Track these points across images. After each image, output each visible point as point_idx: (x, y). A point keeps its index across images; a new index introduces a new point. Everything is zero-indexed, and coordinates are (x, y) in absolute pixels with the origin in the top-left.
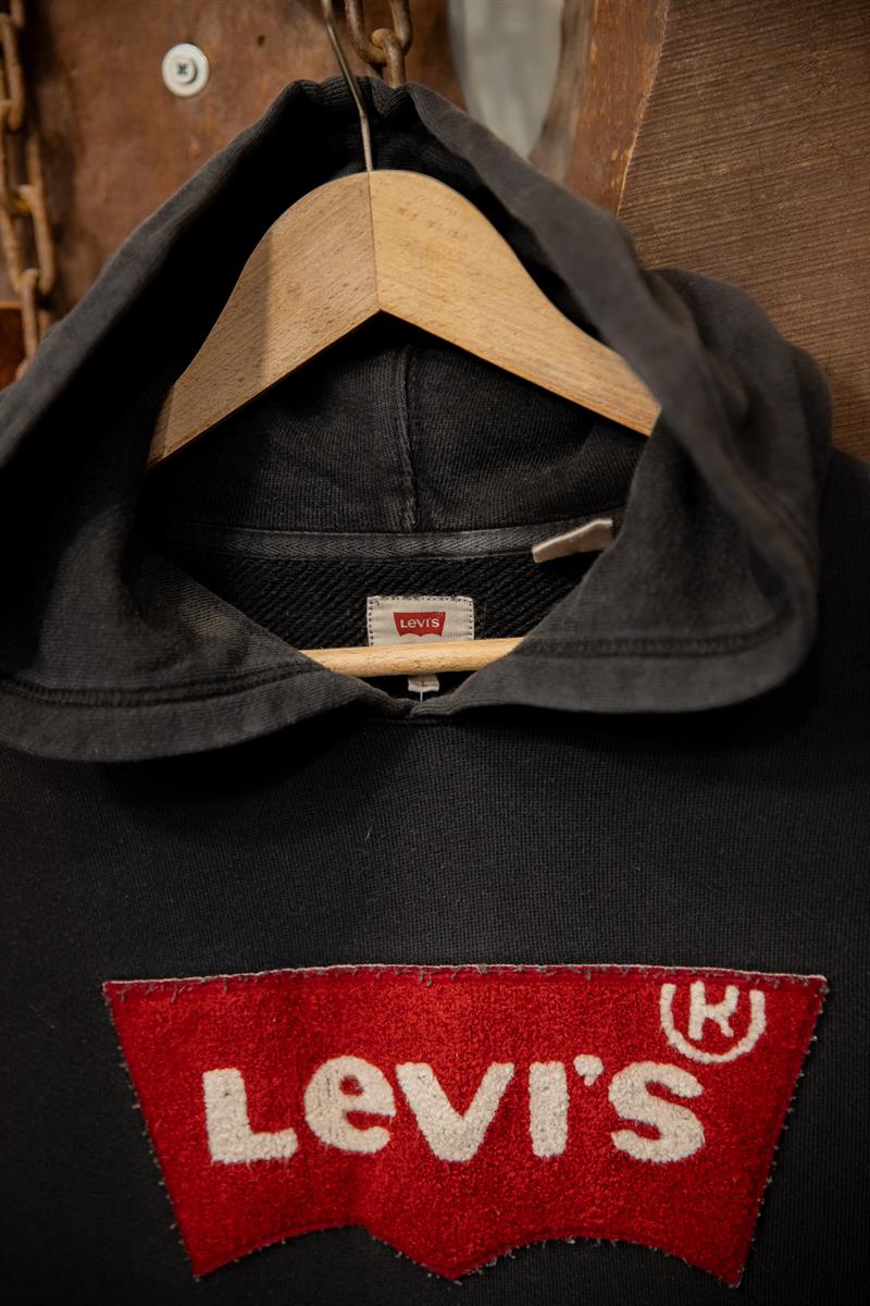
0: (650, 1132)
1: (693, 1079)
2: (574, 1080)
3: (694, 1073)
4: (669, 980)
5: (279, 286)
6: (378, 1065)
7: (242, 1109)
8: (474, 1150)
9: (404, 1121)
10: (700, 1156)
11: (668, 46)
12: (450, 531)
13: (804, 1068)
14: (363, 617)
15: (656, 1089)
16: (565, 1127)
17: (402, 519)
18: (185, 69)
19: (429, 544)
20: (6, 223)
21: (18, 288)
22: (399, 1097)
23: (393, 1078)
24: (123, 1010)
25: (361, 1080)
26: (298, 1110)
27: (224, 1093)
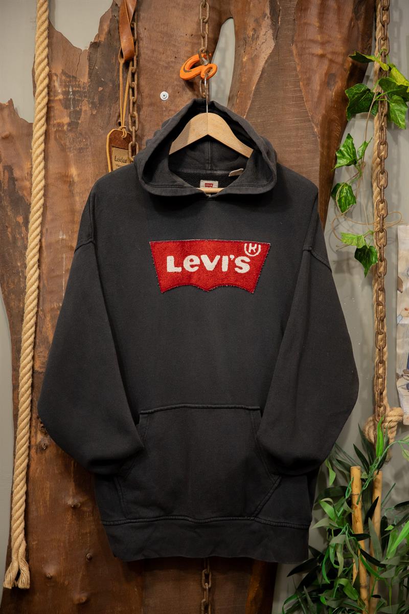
0: (241, 268)
1: (249, 259)
2: (230, 259)
4: (246, 243)
5: (191, 129)
6: (197, 256)
7: (173, 263)
8: (213, 269)
9: (202, 264)
10: (249, 271)
11: (252, 101)
12: (215, 170)
13: (266, 258)
14: (199, 184)
15: (243, 261)
16: (227, 267)
17: (208, 168)
18: (164, 95)
19: (212, 172)
20: (130, 118)
21: (131, 130)
22: (201, 261)
23: (200, 258)
24: (153, 246)
25: (194, 259)
26: (183, 264)
27: (170, 260)
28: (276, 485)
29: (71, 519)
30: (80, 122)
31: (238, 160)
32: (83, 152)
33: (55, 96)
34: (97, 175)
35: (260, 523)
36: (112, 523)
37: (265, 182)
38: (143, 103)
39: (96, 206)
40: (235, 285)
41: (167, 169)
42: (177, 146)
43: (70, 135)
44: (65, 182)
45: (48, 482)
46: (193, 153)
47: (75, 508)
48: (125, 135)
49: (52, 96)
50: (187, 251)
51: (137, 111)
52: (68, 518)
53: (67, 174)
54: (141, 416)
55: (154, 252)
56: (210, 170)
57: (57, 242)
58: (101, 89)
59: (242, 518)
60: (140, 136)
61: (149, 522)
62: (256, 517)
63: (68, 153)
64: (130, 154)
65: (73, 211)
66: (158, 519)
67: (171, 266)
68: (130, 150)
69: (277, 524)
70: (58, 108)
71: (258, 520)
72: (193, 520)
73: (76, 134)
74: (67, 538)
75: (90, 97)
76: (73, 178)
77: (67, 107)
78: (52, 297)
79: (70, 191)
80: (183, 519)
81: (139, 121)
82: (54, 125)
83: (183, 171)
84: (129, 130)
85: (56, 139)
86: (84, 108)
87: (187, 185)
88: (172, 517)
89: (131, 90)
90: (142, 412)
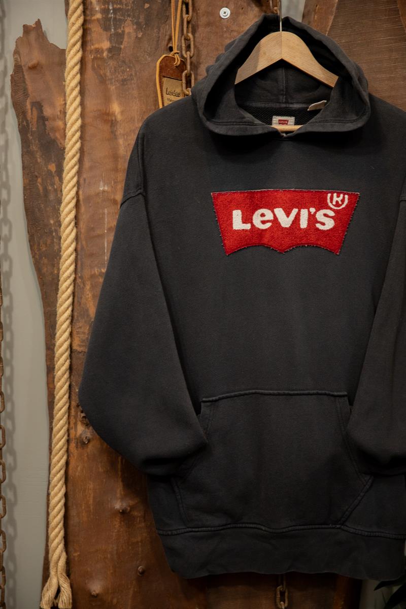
0: (323, 224)
1: (333, 212)
2: (309, 213)
3: (333, 211)
4: (330, 192)
5: (261, 52)
6: (269, 209)
7: (241, 218)
8: (290, 225)
9: (275, 220)
10: (334, 227)
11: (335, 16)
12: (292, 103)
13: (354, 211)
14: (272, 120)
15: (325, 215)
16: (307, 222)
17: (282, 100)
18: (225, 13)
19: (288, 105)
20: (183, 41)
21: (185, 56)
22: (275, 215)
23: (273, 212)
24: (216, 198)
25: (265, 213)
26: (252, 219)
27: (237, 215)
28: (367, 487)
29: (119, 526)
30: (122, 47)
31: (318, 90)
32: (127, 84)
33: (92, 15)
34: (144, 112)
35: (349, 532)
36: (170, 533)
37: (355, 117)
38: (199, 23)
39: (145, 149)
40: (316, 244)
41: (234, 102)
42: (244, 73)
43: (111, 63)
44: (106, 121)
45: (91, 483)
46: (263, 82)
47: (123, 513)
48: (178, 62)
49: (88, 15)
50: (257, 204)
51: (192, 32)
52: (115, 525)
53: (108, 111)
54: (202, 404)
55: (217, 205)
56: (286, 103)
57: (97, 195)
58: (147, 6)
59: (326, 526)
60: (196, 64)
61: (214, 531)
62: (343, 524)
63: (109, 86)
64: (184, 85)
65: (115, 157)
66: (225, 527)
67: (238, 222)
68: (184, 81)
69: (369, 533)
70: (96, 30)
71: (346, 528)
72: (267, 529)
73: (118, 62)
74: (115, 548)
75: (134, 16)
76: (115, 116)
77: (106, 28)
78: (92, 262)
79: (112, 132)
80: (255, 528)
81: (194, 44)
82: (91, 51)
83: (251, 105)
84: (182, 56)
85: (93, 68)
86: (127, 30)
87: (257, 121)
88: (241, 525)
89: (184, 6)
90: (204, 399)
